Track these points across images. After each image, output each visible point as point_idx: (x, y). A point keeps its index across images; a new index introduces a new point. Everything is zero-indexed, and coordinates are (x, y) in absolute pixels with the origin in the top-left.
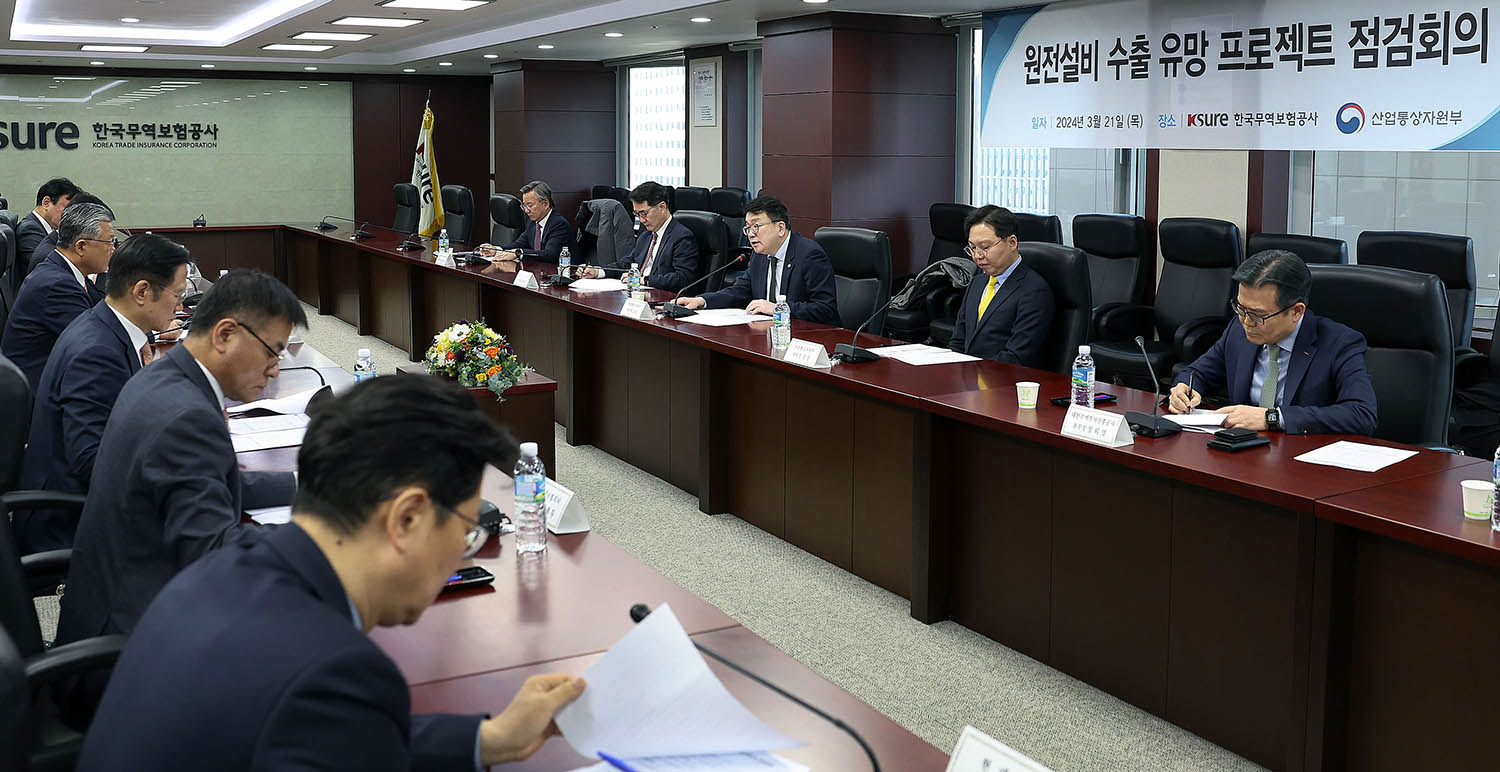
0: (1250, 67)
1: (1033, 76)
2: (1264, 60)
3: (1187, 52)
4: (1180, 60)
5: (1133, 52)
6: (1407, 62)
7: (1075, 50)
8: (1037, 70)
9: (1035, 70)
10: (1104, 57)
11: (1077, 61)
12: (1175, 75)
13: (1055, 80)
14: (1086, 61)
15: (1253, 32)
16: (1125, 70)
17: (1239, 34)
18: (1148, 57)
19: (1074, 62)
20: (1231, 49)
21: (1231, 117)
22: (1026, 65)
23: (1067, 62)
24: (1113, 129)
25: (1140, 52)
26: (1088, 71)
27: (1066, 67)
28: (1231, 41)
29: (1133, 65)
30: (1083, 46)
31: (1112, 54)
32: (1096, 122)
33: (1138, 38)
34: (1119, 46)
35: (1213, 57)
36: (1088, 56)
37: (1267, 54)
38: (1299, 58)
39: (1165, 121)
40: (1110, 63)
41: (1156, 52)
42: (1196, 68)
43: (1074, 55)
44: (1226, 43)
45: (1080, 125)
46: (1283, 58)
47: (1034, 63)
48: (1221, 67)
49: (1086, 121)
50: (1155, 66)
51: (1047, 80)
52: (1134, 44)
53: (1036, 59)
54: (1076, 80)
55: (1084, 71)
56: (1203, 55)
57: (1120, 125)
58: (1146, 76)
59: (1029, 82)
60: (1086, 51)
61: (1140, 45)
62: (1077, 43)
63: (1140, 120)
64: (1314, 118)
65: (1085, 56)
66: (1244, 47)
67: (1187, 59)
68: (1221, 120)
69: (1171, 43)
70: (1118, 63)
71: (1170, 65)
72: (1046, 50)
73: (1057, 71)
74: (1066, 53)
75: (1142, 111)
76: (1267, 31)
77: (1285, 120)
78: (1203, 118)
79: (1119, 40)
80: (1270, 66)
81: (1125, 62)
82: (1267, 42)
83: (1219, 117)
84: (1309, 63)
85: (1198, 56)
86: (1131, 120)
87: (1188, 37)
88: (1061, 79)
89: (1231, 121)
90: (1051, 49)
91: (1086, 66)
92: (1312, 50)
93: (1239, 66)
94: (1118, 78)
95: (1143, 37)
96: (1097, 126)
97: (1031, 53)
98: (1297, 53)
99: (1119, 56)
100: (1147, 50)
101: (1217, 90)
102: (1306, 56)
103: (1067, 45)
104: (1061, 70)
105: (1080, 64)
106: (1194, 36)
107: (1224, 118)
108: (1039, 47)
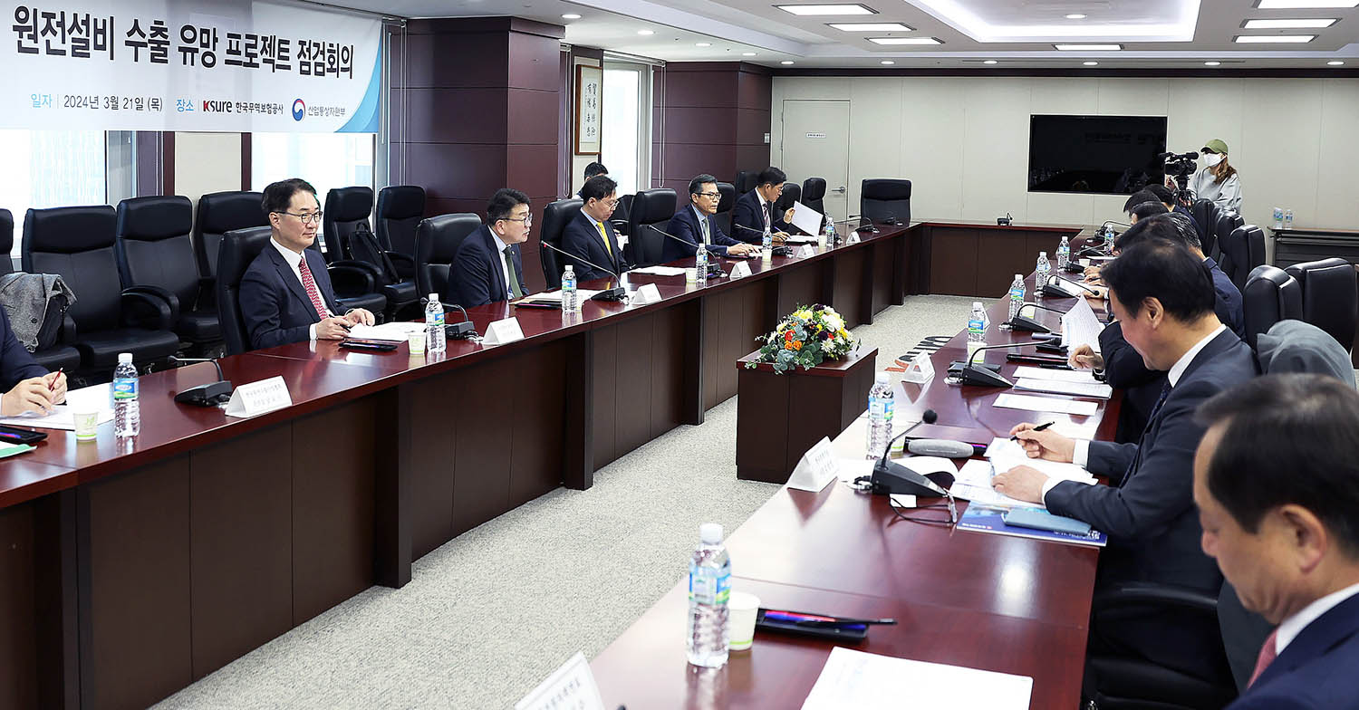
0: (246, 65)
1: (27, 43)
2: (254, 60)
3: (203, 45)
4: (196, 50)
5: (152, 35)
6: (322, 74)
7: (86, 22)
8: (34, 38)
9: (30, 37)
10: (121, 37)
11: (88, 35)
12: (192, 64)
13: (63, 53)
14: (100, 37)
15: (248, 37)
16: (145, 53)
17: (238, 37)
18: (168, 43)
19: (83, 36)
20: (234, 48)
21: (234, 105)
22: (15, 28)
23: (75, 34)
24: (132, 111)
25: (159, 38)
26: (103, 48)
27: (74, 40)
28: (234, 41)
29: (152, 48)
30: (95, 20)
31: (130, 34)
32: (114, 103)
33: (156, 22)
34: (136, 27)
35: (221, 53)
36: (103, 32)
37: (256, 56)
38: (272, 62)
39: (182, 105)
40: (128, 43)
41: (175, 42)
42: (209, 60)
43: (83, 28)
44: (230, 41)
45: (94, 105)
46: (265, 61)
47: (29, 29)
48: (227, 62)
49: (102, 102)
50: (174, 54)
51: (50, 51)
52: (152, 28)
53: (30, 23)
54: (88, 55)
55: (97, 47)
56: (214, 50)
57: (139, 108)
58: (166, 62)
59: (22, 49)
60: (100, 26)
61: (159, 29)
62: (88, 16)
63: (159, 103)
64: (281, 108)
65: (97, 31)
66: (242, 48)
67: (202, 50)
68: (227, 107)
69: (189, 35)
70: (137, 45)
71: (189, 55)
72: (44, 15)
73: (64, 42)
74: (75, 24)
75: (160, 94)
76: (255, 37)
77: (266, 110)
78: (214, 104)
79: (136, 21)
80: (257, 66)
81: (144, 45)
82: (255, 46)
83: (225, 105)
84: (279, 67)
85: (211, 50)
86: (151, 103)
87: (203, 31)
88: (69, 52)
89: (234, 108)
90: (54, 16)
91: (100, 42)
92: (280, 58)
93: (238, 63)
94: (136, 60)
95: (162, 23)
96: (116, 107)
97: (22, 15)
98: (272, 58)
99: (136, 37)
100: (166, 37)
101: (223, 81)
102: (278, 62)
103: (75, 15)
104: (69, 43)
105: (91, 38)
106: (207, 32)
107: (229, 105)
108: (35, 10)
